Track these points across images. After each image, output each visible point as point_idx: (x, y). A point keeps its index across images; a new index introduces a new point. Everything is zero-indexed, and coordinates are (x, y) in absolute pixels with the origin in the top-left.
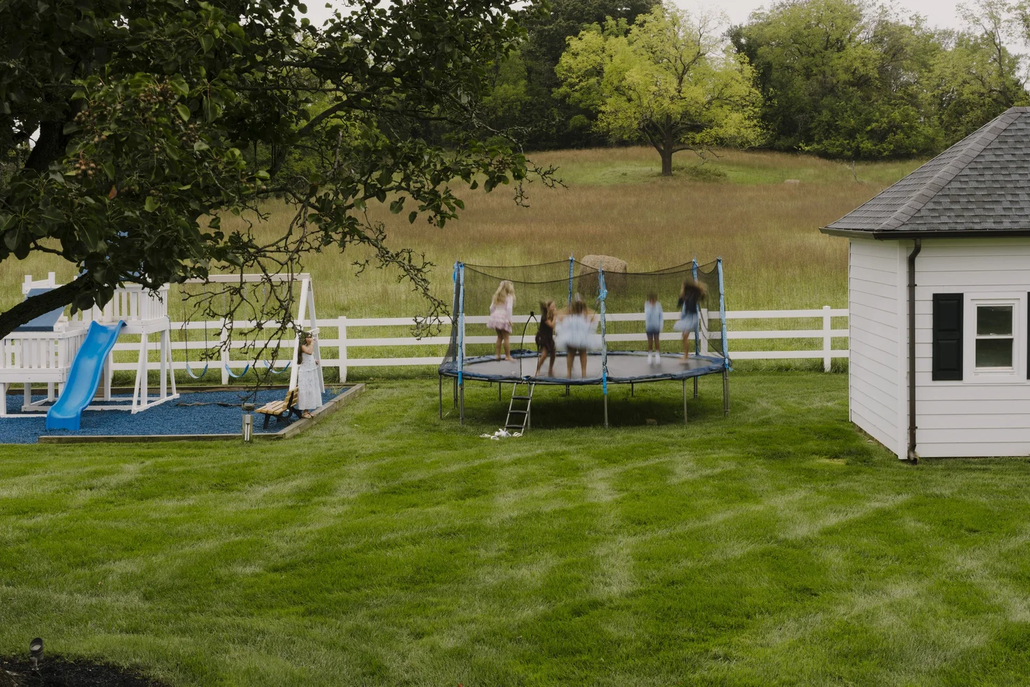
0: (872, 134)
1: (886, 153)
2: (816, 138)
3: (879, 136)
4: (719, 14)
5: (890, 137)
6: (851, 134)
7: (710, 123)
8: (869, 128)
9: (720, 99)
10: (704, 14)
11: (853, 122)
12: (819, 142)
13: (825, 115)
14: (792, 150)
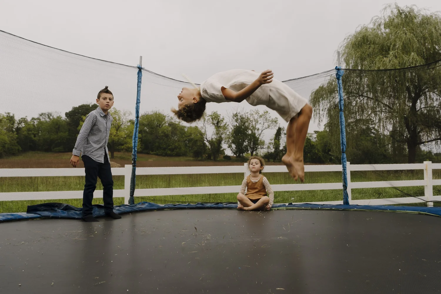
0: (170, 149)
1: (174, 154)
2: (154, 150)
3: (172, 150)
4: (129, 112)
5: (175, 150)
6: (164, 149)
7: (126, 143)
8: (169, 148)
9: (129, 136)
10: (124, 112)
11: (165, 146)
12: (155, 151)
13: (157, 144)
14: (148, 153)
